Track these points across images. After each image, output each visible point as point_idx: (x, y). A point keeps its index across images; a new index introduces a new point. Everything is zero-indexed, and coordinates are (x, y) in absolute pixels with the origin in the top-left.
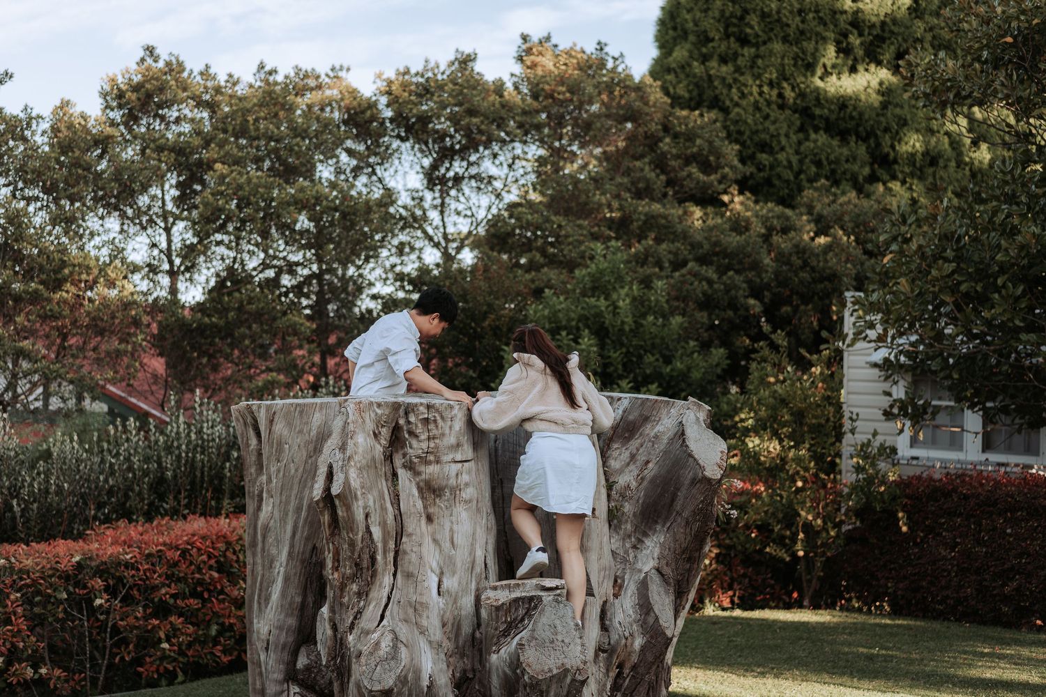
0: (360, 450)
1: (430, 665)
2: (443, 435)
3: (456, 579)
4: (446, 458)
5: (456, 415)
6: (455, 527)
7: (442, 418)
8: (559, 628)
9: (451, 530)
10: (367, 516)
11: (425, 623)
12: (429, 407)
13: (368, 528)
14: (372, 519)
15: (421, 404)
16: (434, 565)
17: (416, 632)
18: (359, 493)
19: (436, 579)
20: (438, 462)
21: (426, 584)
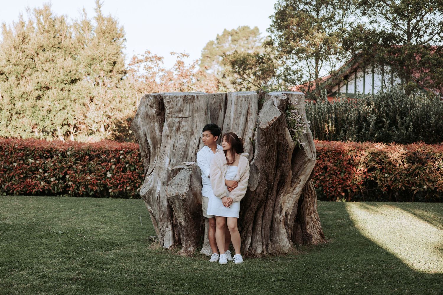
0: (142, 112)
1: (160, 189)
2: (173, 107)
3: (175, 160)
4: (174, 116)
5: (179, 100)
6: (176, 141)
7: (173, 101)
8: (183, 180)
9: (174, 142)
10: (145, 135)
11: (161, 174)
12: (169, 97)
13: (146, 139)
14: (148, 137)
15: (167, 96)
16: (168, 154)
17: (158, 177)
18: (141, 127)
19: (169, 160)
20: (171, 117)
21: (164, 161)
